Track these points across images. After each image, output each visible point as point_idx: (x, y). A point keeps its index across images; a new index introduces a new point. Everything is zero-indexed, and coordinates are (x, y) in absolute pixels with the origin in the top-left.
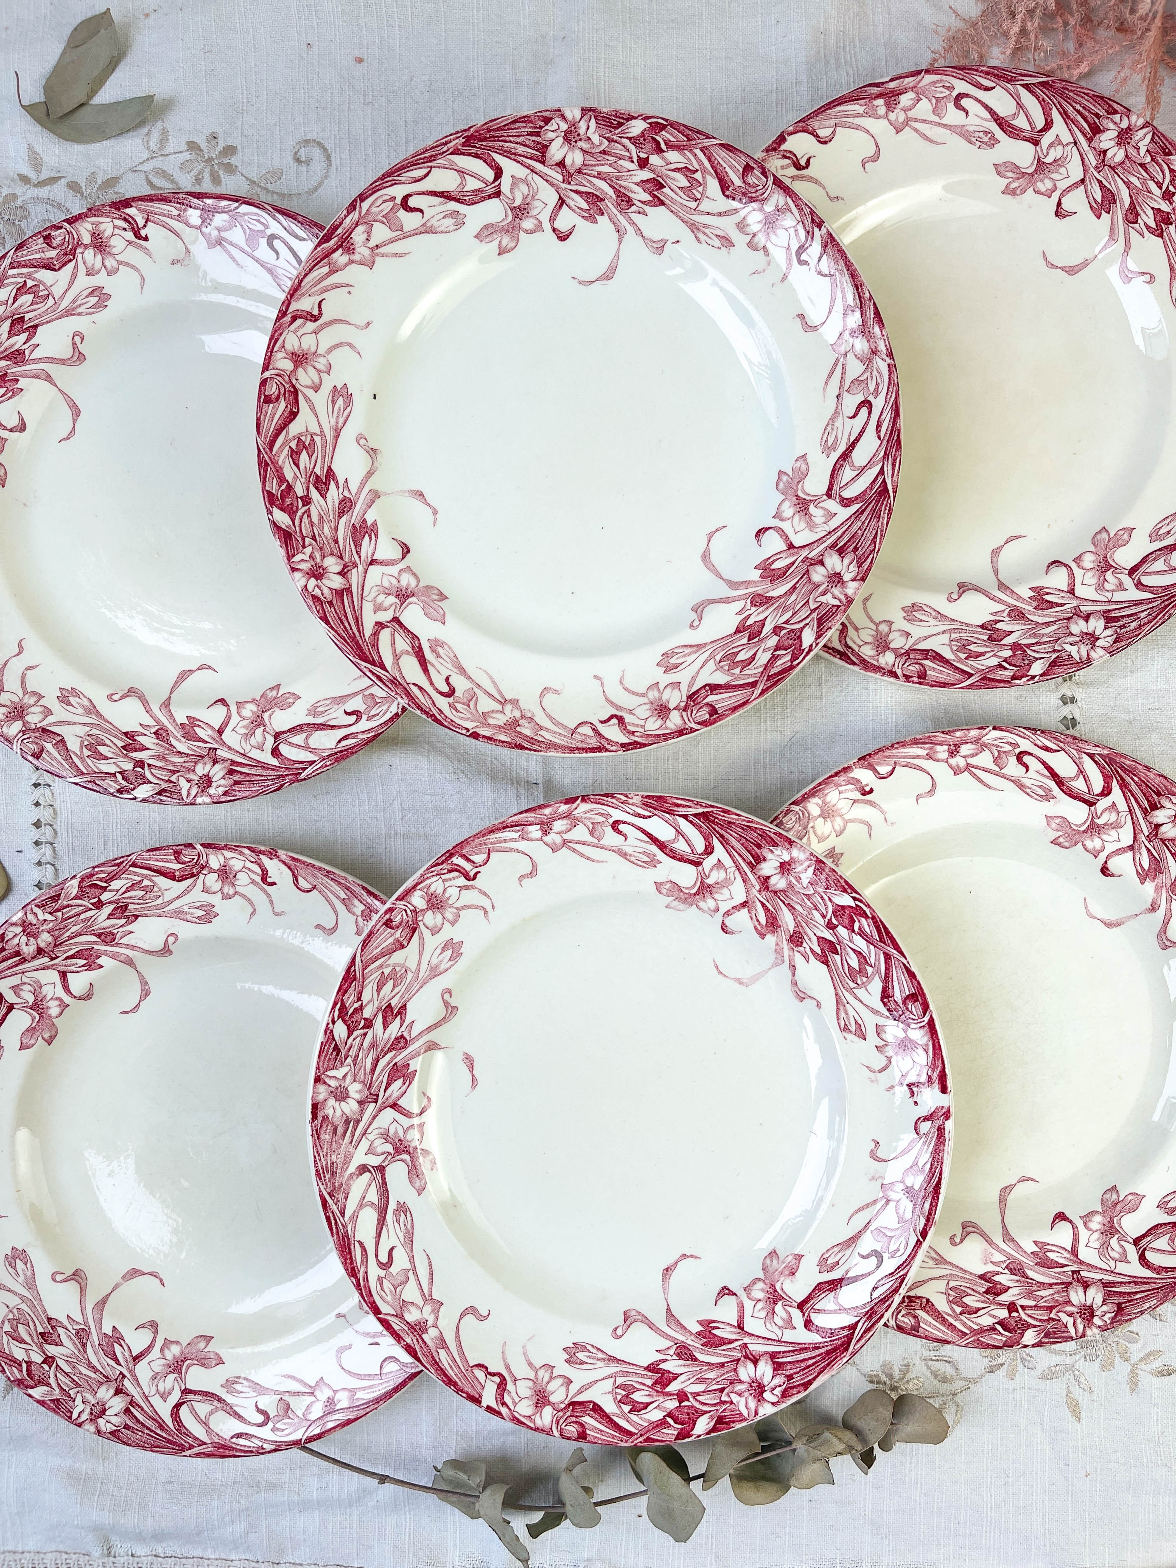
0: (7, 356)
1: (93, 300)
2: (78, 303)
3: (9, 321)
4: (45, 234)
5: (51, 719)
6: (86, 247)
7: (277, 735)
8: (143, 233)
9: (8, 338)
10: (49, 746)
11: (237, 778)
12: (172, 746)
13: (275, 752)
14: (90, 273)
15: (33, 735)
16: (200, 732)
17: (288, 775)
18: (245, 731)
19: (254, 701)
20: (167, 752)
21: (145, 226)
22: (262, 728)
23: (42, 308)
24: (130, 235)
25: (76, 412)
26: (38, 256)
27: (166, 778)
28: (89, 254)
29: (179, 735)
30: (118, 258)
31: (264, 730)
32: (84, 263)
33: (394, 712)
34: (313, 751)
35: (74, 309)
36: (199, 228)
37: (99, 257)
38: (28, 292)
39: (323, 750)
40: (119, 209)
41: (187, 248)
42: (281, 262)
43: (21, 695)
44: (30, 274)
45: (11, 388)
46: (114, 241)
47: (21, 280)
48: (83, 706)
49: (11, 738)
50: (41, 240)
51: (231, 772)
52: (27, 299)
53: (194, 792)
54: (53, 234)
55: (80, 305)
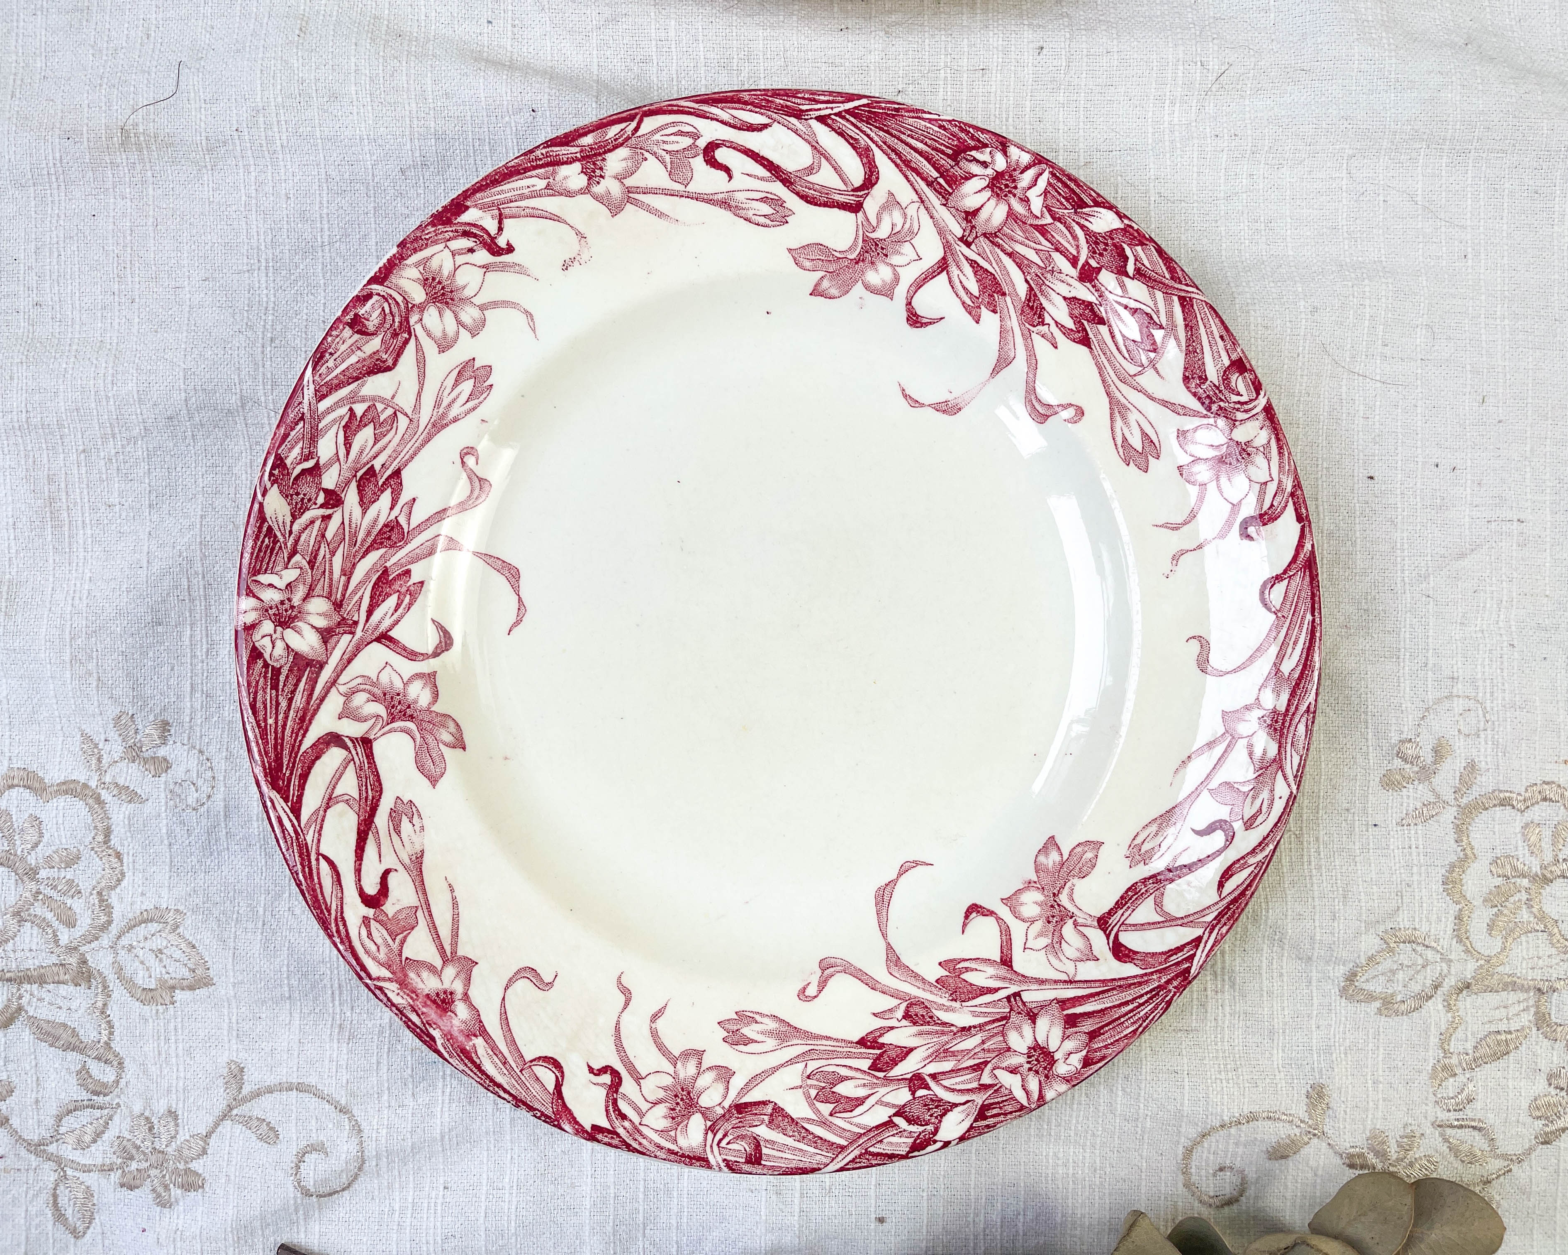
0: (374, 541)
1: (467, 387)
2: (445, 404)
3: (354, 485)
4: (348, 318)
5: (737, 1083)
6: (422, 308)
7: (1103, 923)
8: (502, 242)
9: (364, 513)
10: (763, 1131)
11: (1088, 1026)
12: (944, 1024)
13: (1120, 952)
14: (444, 346)
15: (728, 1126)
16: (977, 979)
17: (1169, 982)
18: (1044, 941)
19: (1029, 885)
20: (945, 1038)
21: (500, 229)
22: (1070, 922)
23: (393, 439)
24: (483, 256)
25: (513, 575)
26: (353, 359)
27: (975, 1085)
28: (431, 316)
29: (944, 1001)
30: (477, 301)
31: (1076, 924)
32: (429, 335)
33: (1286, 794)
34: (1185, 921)
35: (443, 416)
36: (586, 191)
37: (448, 314)
38: (362, 425)
39: (1202, 912)
40: (449, 222)
41: (578, 233)
42: (739, 182)
43: (668, 1067)
44: (354, 393)
45: (404, 589)
46: (461, 279)
47: (344, 411)
48: (770, 1033)
49: (699, 1152)
50: (348, 332)
51: (1071, 1021)
52: (366, 434)
53: (1033, 1084)
54: (362, 311)
55: (449, 405)
